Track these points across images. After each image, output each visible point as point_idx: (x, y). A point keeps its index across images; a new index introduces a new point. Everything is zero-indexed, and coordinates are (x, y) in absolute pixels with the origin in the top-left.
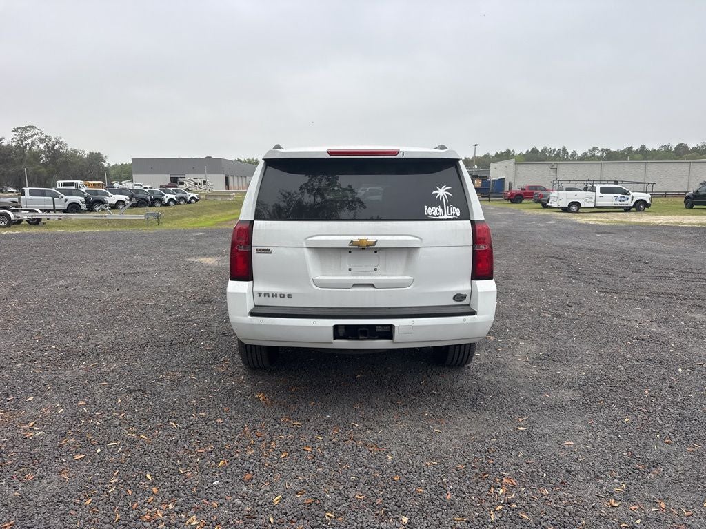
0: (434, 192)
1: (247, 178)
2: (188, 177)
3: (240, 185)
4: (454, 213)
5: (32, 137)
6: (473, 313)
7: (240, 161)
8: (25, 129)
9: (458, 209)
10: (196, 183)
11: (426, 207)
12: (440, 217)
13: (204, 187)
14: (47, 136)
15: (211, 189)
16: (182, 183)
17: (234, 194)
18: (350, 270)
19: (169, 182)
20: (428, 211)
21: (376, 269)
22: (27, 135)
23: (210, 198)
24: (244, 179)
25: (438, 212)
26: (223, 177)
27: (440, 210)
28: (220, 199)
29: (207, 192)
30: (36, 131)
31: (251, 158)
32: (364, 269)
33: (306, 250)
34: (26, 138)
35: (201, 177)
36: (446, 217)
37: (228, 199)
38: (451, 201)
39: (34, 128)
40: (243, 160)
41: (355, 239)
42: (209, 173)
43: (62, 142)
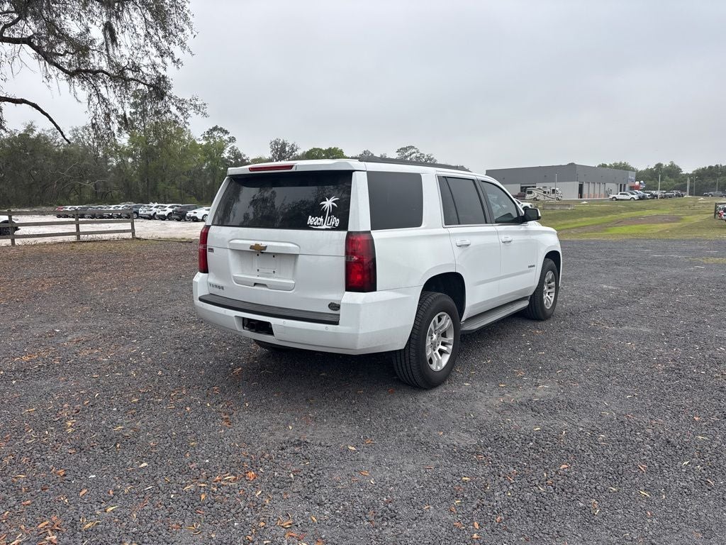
0: (322, 203)
1: (607, 184)
2: (539, 185)
3: (597, 192)
4: (333, 223)
5: (411, 155)
6: (336, 323)
7: (604, 166)
8: (405, 149)
9: (338, 220)
10: (545, 192)
11: (310, 217)
12: (319, 227)
13: (553, 196)
14: (421, 154)
15: (560, 198)
16: (531, 193)
17: (585, 202)
18: (258, 270)
19: (519, 191)
20: (311, 220)
21: (274, 272)
22: (406, 154)
23: (547, 208)
24: (602, 186)
25: (319, 222)
26: (577, 184)
27: (321, 220)
28: (558, 208)
29: (555, 201)
30: (414, 150)
31: (618, 162)
32: (266, 271)
33: (229, 251)
34: (406, 157)
35: (550, 186)
36: (324, 227)
37: (567, 208)
38: (334, 212)
39: (412, 147)
40: (608, 165)
41: (253, 243)
42: (559, 181)
43: (432, 159)
